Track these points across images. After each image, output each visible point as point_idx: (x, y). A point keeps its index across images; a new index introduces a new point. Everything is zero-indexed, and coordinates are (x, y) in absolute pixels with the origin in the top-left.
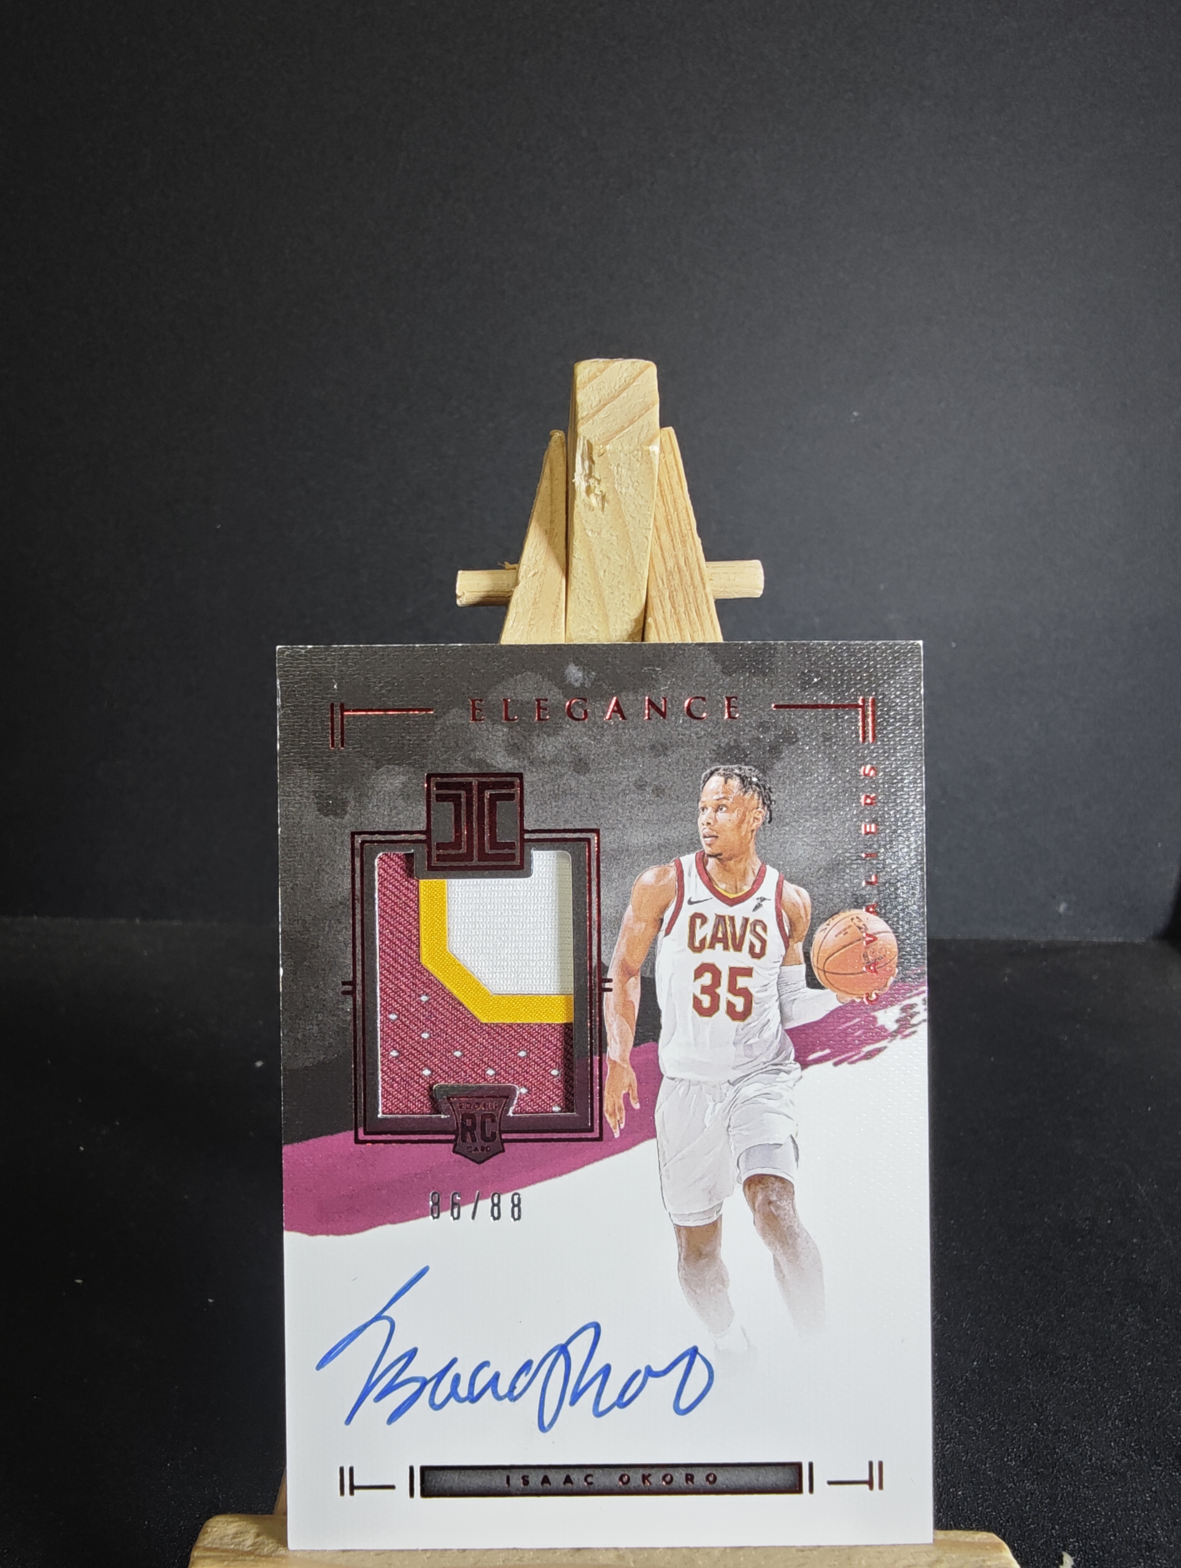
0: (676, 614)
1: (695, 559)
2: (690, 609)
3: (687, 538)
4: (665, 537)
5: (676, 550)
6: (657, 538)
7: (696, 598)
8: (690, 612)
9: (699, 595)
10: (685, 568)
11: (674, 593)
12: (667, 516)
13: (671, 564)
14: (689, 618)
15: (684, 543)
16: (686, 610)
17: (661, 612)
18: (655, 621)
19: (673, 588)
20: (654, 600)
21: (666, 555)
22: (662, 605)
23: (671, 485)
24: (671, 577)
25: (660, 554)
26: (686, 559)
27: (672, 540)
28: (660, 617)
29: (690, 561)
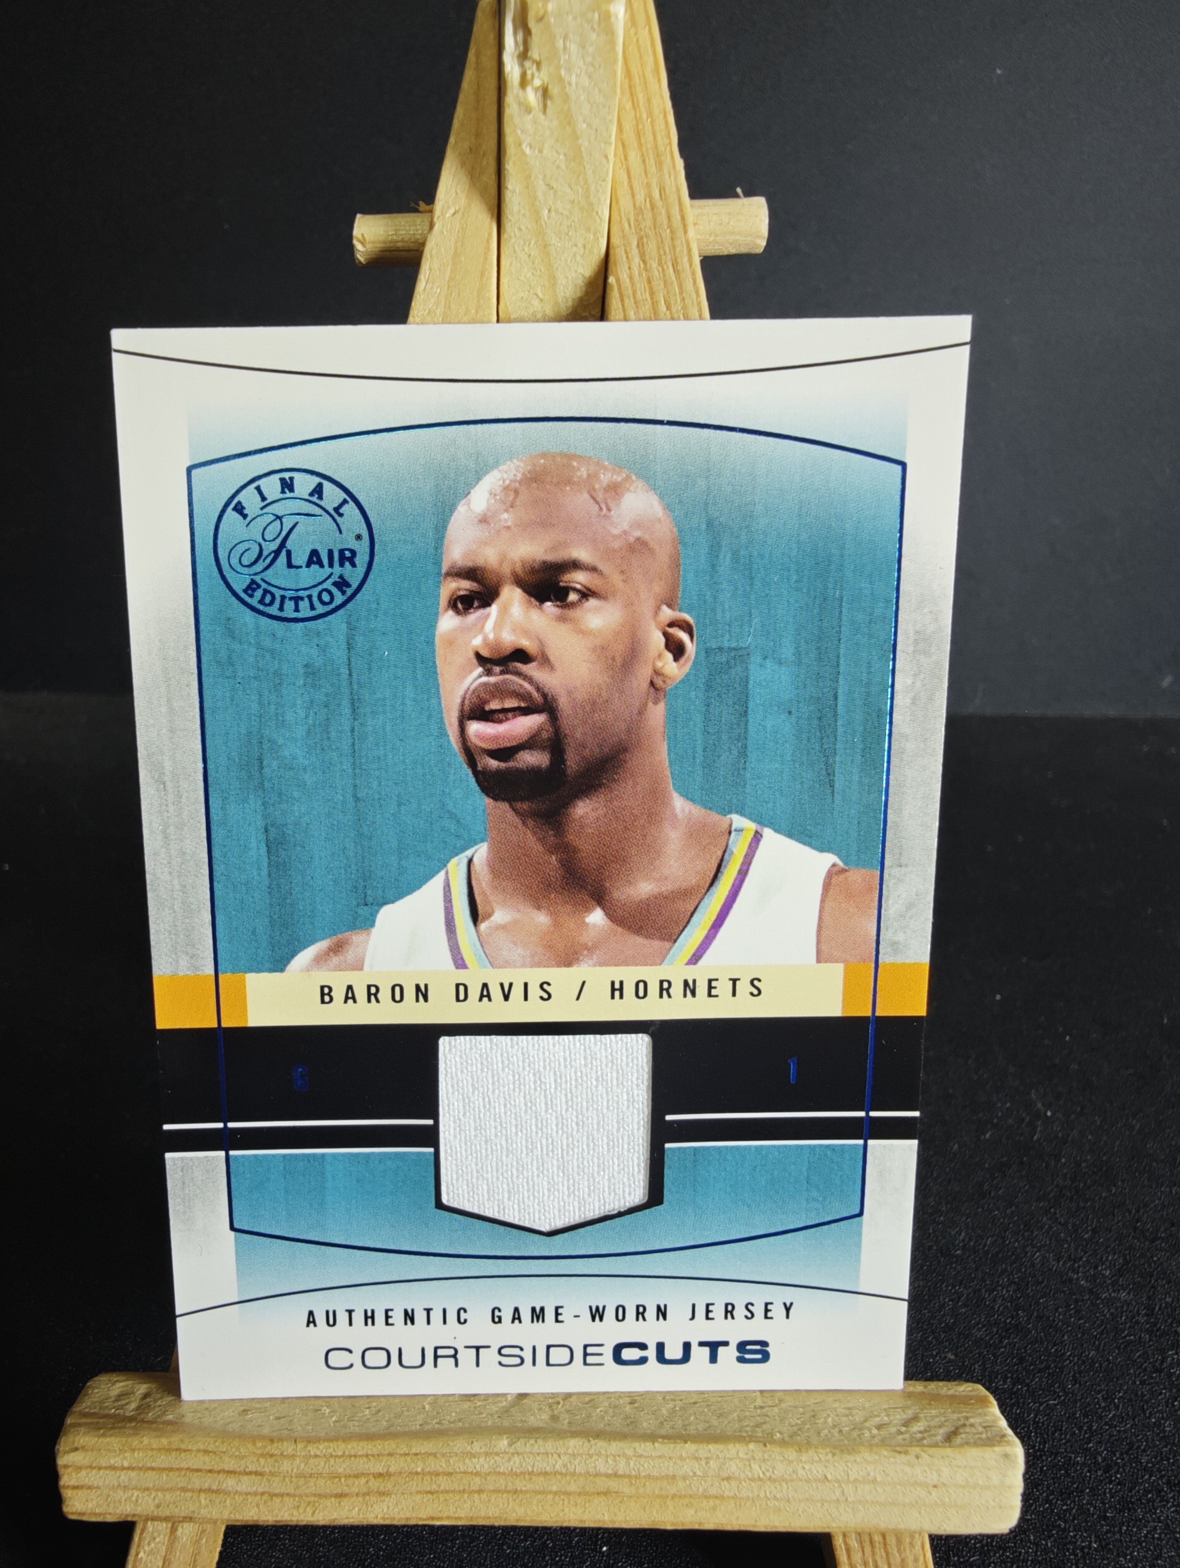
0: (646, 271)
1: (674, 189)
2: (666, 263)
3: (663, 158)
4: (634, 156)
5: (649, 176)
6: (623, 158)
7: (674, 246)
8: (665, 266)
9: (678, 243)
10: (659, 203)
11: (645, 240)
12: (637, 125)
13: (640, 197)
14: (664, 275)
15: (659, 164)
16: (660, 264)
17: (626, 267)
18: (618, 280)
19: (643, 233)
20: (618, 251)
21: (635, 184)
22: (627, 257)
23: (644, 78)
24: (640, 217)
25: (626, 184)
26: (662, 190)
27: (644, 161)
28: (625, 276)
29: (667, 192)
